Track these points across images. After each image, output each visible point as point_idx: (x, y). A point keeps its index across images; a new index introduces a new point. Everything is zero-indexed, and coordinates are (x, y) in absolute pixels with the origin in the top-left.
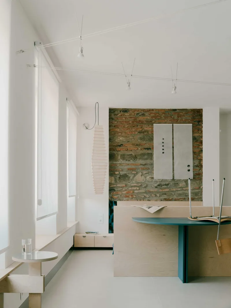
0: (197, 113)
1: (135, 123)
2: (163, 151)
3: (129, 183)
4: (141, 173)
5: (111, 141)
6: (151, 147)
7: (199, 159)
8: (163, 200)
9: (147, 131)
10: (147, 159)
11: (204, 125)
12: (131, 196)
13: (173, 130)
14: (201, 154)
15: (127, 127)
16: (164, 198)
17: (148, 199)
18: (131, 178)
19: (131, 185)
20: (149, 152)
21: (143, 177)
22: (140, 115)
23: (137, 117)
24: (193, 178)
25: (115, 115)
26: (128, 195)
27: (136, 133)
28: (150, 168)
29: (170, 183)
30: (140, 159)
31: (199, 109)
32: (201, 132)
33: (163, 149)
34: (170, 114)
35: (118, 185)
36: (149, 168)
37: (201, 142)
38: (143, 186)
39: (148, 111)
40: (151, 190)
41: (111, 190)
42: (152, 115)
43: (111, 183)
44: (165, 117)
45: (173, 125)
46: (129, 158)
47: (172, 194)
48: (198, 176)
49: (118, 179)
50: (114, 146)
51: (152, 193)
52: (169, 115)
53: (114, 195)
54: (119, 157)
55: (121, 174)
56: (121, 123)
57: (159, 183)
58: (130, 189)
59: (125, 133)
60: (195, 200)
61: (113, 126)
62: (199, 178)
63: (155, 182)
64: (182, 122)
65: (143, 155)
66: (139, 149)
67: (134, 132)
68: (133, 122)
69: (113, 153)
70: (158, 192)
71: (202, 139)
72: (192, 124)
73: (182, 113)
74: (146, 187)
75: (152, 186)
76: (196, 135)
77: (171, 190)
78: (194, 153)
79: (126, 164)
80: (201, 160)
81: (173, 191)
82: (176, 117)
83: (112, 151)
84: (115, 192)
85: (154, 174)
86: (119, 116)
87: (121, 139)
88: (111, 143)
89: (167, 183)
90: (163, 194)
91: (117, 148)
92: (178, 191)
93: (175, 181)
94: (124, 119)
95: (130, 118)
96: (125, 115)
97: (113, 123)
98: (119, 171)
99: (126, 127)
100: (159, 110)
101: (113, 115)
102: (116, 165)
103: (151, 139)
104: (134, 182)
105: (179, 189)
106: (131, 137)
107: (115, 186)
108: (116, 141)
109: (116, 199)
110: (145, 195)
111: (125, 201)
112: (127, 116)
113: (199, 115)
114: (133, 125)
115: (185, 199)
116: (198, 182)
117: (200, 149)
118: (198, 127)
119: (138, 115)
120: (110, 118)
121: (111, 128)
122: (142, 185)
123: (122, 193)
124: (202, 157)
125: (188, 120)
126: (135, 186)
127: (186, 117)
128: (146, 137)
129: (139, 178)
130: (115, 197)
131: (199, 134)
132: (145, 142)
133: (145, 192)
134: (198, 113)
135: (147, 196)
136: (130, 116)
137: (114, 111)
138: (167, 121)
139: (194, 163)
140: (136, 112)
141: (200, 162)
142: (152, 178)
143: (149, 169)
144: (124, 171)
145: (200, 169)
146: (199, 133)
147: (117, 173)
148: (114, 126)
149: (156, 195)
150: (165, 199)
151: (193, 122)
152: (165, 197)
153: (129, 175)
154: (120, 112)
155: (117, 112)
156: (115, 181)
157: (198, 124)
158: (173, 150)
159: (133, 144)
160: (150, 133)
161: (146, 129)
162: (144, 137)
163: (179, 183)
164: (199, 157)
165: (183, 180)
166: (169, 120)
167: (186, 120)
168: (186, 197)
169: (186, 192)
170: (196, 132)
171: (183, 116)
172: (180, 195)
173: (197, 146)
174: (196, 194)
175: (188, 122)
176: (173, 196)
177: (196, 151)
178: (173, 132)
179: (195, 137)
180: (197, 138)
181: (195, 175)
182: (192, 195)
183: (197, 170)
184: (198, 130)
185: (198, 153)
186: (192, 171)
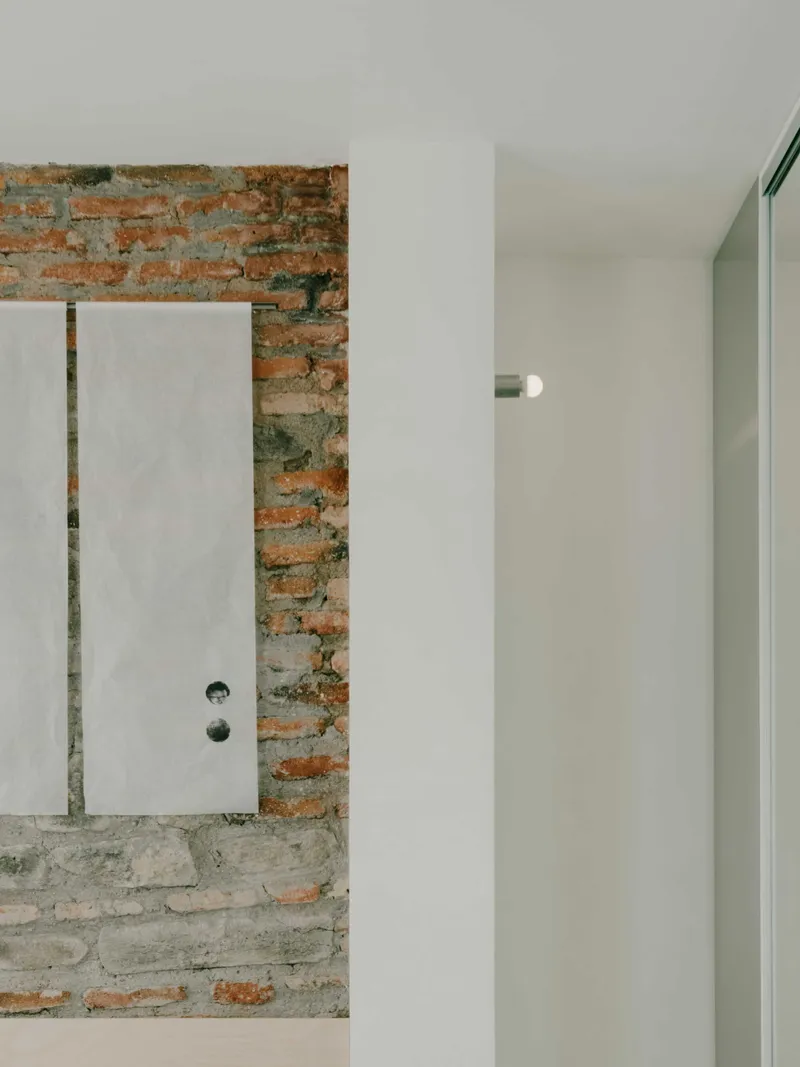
0: (296, 201)
7: (313, 631)
11: (356, 315)
13: (72, 354)
14: (332, 583)
24: (263, 803)
29: (46, 852)
31: (313, 172)
32: (332, 376)
34: (51, 211)
37: (339, 477)
45: (71, 316)
48: (305, 788)
52: (44, 224)
60: (278, 1004)
62: (308, 800)
64: (156, 284)
71: (340, 447)
72: (247, 307)
73: (163, 200)
76: (292, 405)
77: (60, 914)
78: (270, 569)
80: (331, 637)
81: (76, 926)
82: (109, 237)
89: (18, 849)
92: (118, 919)
93: (99, 826)
105: (133, 907)
113: (320, 225)
115: (184, 993)
116: (307, 836)
117: (323, 541)
118: (309, 328)
124: (345, 612)
125: (216, 265)
127: (194, 238)
131: (314, 398)
134: (305, 205)
138: (23, 274)
139: (266, 668)
141: (327, 657)
145: (327, 723)
146: (315, 388)
151: (263, 288)
157: (311, 308)
158: (73, 544)
163: (129, 850)
164: (309, 606)
165: (172, 822)
166: (44, 266)
167: (197, 267)
168: (195, 980)
169: (198, 930)
170: (288, 380)
171: (169, 231)
172: (141, 962)
173: (302, 506)
174: (291, 952)
175: (216, 287)
176: (72, 967)
177: (292, 559)
178: (71, 376)
179: (282, 422)
180: (304, 439)
181: (279, 776)
182: (255, 958)
183: (297, 726)
184: (312, 363)
185: (308, 570)
186: (253, 735)
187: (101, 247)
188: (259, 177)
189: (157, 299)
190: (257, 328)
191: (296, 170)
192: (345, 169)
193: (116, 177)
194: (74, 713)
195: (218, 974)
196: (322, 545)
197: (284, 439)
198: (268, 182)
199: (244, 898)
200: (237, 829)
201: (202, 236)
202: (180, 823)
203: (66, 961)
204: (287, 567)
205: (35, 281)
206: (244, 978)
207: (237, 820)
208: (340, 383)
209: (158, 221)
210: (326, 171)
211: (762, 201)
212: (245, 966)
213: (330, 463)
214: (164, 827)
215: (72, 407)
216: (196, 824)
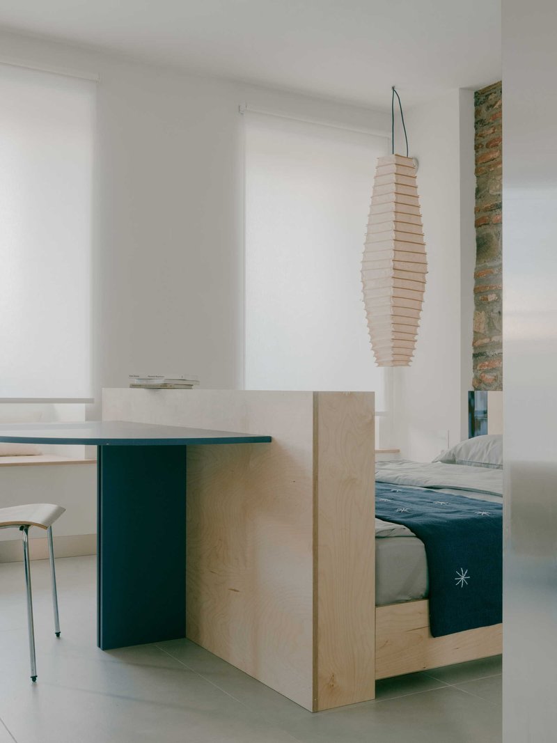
5: (479, 194)
25: (488, 108)
35: (495, 339)
41: (478, 355)
43: (479, 333)
49: (497, 316)
50: (486, 210)
53: (485, 372)
69: (485, 233)
83: (483, 227)
84: (487, 363)
88: (479, 201)
91: (494, 214)
97: (484, 137)
98: (497, 292)
101: (484, 109)
102: (491, 271)
107: (486, 341)
108: (491, 192)
109: (490, 385)
120: (477, 123)
121: (480, 153)
130: (489, 377)
137: (488, 96)
147: (491, 297)
155: (493, 95)
156: (489, 323)
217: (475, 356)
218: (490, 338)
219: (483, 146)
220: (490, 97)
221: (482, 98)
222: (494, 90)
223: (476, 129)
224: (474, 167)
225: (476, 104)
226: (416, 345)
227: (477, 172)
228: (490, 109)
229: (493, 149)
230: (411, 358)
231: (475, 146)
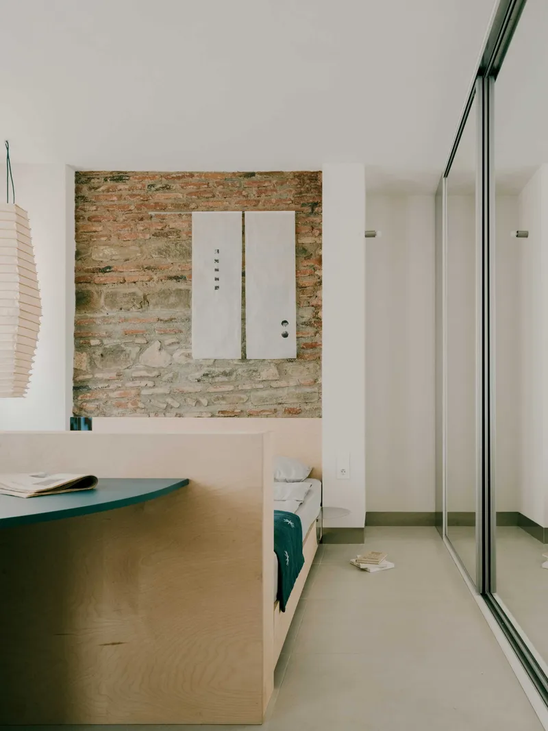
0: (308, 181)
1: (144, 209)
2: (217, 283)
3: (127, 370)
4: (160, 344)
5: (80, 257)
6: (185, 274)
7: (313, 306)
8: (217, 414)
9: (178, 232)
10: (174, 306)
11: (324, 215)
12: (132, 404)
13: (244, 226)
14: (318, 292)
15: (124, 220)
16: (219, 410)
17: (178, 411)
18: (133, 355)
19: (133, 375)
20: (182, 286)
21: (163, 352)
22: (157, 190)
23: (150, 193)
24: (298, 356)
25: (90, 189)
26: (123, 401)
27: (148, 236)
28: (183, 330)
29: (236, 370)
30: (156, 304)
31: (313, 173)
32: (318, 232)
33: (217, 279)
34: (238, 185)
35: (98, 375)
36: (179, 329)
37: (320, 261)
38: (165, 378)
39: (179, 178)
40: (187, 389)
41: (79, 388)
42: (191, 188)
43: (80, 370)
44: (225, 196)
45: (243, 215)
46: (128, 302)
47: (241, 399)
48: (309, 351)
49: (99, 358)
50: (87, 271)
51: (189, 397)
52: (236, 189)
53: (86, 402)
54: (102, 301)
55: (107, 347)
56: (108, 210)
57: (206, 368)
58: (130, 384)
59: (119, 236)
60: (303, 414)
61: (86, 217)
62: (312, 355)
63: (196, 366)
64: (268, 206)
65: (165, 294)
66: (155, 278)
67: (140, 235)
68: (138, 208)
69: (85, 289)
70: (203, 394)
71: (320, 253)
72: (294, 212)
73: (270, 181)
74: (171, 381)
75: (187, 378)
76: (307, 241)
77: (240, 388)
78: (300, 288)
79: (120, 318)
80: (318, 307)
81: (245, 391)
82: (255, 192)
83: (83, 284)
84: (88, 394)
85: (193, 346)
86: (103, 191)
87: (106, 252)
88: (80, 262)
89: (228, 370)
90: (218, 399)
91: (96, 275)
92: (257, 390)
93: (251, 362)
94: (115, 198)
95: (133, 196)
96: (119, 188)
97: (85, 211)
98: (101, 338)
99: (121, 220)
100: (206, 175)
101: (85, 188)
102: (92, 321)
103: (188, 254)
104: (140, 367)
105: (261, 386)
106: (133, 248)
107: (87, 377)
108: (93, 257)
109: (92, 412)
110: (169, 400)
111: (116, 416)
112: (124, 193)
113: (316, 188)
114: (140, 216)
115: (275, 411)
116: (311, 365)
117: (316, 280)
118: (312, 218)
119: (153, 188)
120: (77, 198)
121: (81, 223)
122: (162, 373)
123: (107, 395)
124: (321, 300)
125: (285, 200)
126: (142, 378)
127: (279, 192)
128: (172, 247)
129: (154, 357)
130: (90, 406)
131: (313, 238)
132: (169, 261)
133: (171, 394)
134: (311, 182)
135: (176, 405)
136: (130, 192)
137: (90, 179)
138: (230, 203)
139: (299, 317)
140: (148, 182)
141: (317, 313)
142: (189, 356)
143: (181, 332)
144: (114, 339)
145: (317, 332)
146: (313, 235)
147: (94, 342)
148: (89, 219)
149: (198, 402)
150: (223, 412)
151: (298, 207)
152: (223, 405)
153: (128, 349)
154: (106, 180)
155: (97, 180)
156: (90, 363)
157: (312, 212)
158: (244, 281)
159: (138, 267)
160: (184, 236)
161: (172, 225)
162: (168, 247)
163: (260, 369)
164: (314, 298)
165: (272, 361)
166: (236, 201)
167: (280, 200)
168: (279, 407)
169: (280, 393)
170: (306, 233)
171: (272, 191)
172: (263, 402)
173: (309, 270)
174: (306, 399)
175: (285, 207)
176: (243, 403)
177: (307, 285)
178: (243, 233)
179: (304, 245)
180: (310, 250)
181: (303, 348)
182: (296, 401)
183: (308, 334)
184: (313, 228)
185: (311, 288)
186: (295, 336)
187: (252, 195)
188: (297, 174)
189: (268, 210)
190: (297, 218)
191: (308, 172)
192: (321, 172)
193: (256, 175)
194: (243, 329)
195: (285, 405)
196: (315, 281)
197: (305, 250)
198: (300, 176)
199: (292, 383)
200: (291, 363)
201: (282, 192)
202: (274, 361)
203: (242, 401)
204: (305, 287)
205: (233, 205)
206: (292, 407)
207: (290, 360)
208: (320, 234)
209: (269, 188)
210: (317, 172)
211: (444, 179)
212: (293, 403)
213: (318, 257)
214: (270, 363)
215: (244, 241)
216: (279, 362)
217: (75, 388)
218: (93, 375)
219: (84, 218)
220: (93, 181)
221: (83, 179)
222: (98, 177)
223: (76, 202)
224: (74, 233)
225: (76, 182)
226: (30, 379)
227: (77, 237)
228: (93, 190)
229: (96, 224)
230: (26, 390)
231: (76, 216)
